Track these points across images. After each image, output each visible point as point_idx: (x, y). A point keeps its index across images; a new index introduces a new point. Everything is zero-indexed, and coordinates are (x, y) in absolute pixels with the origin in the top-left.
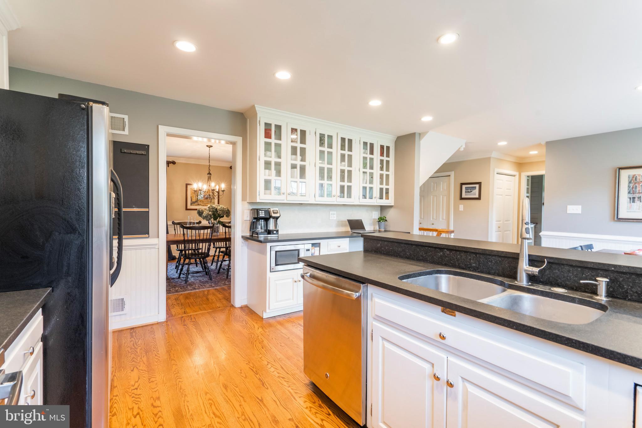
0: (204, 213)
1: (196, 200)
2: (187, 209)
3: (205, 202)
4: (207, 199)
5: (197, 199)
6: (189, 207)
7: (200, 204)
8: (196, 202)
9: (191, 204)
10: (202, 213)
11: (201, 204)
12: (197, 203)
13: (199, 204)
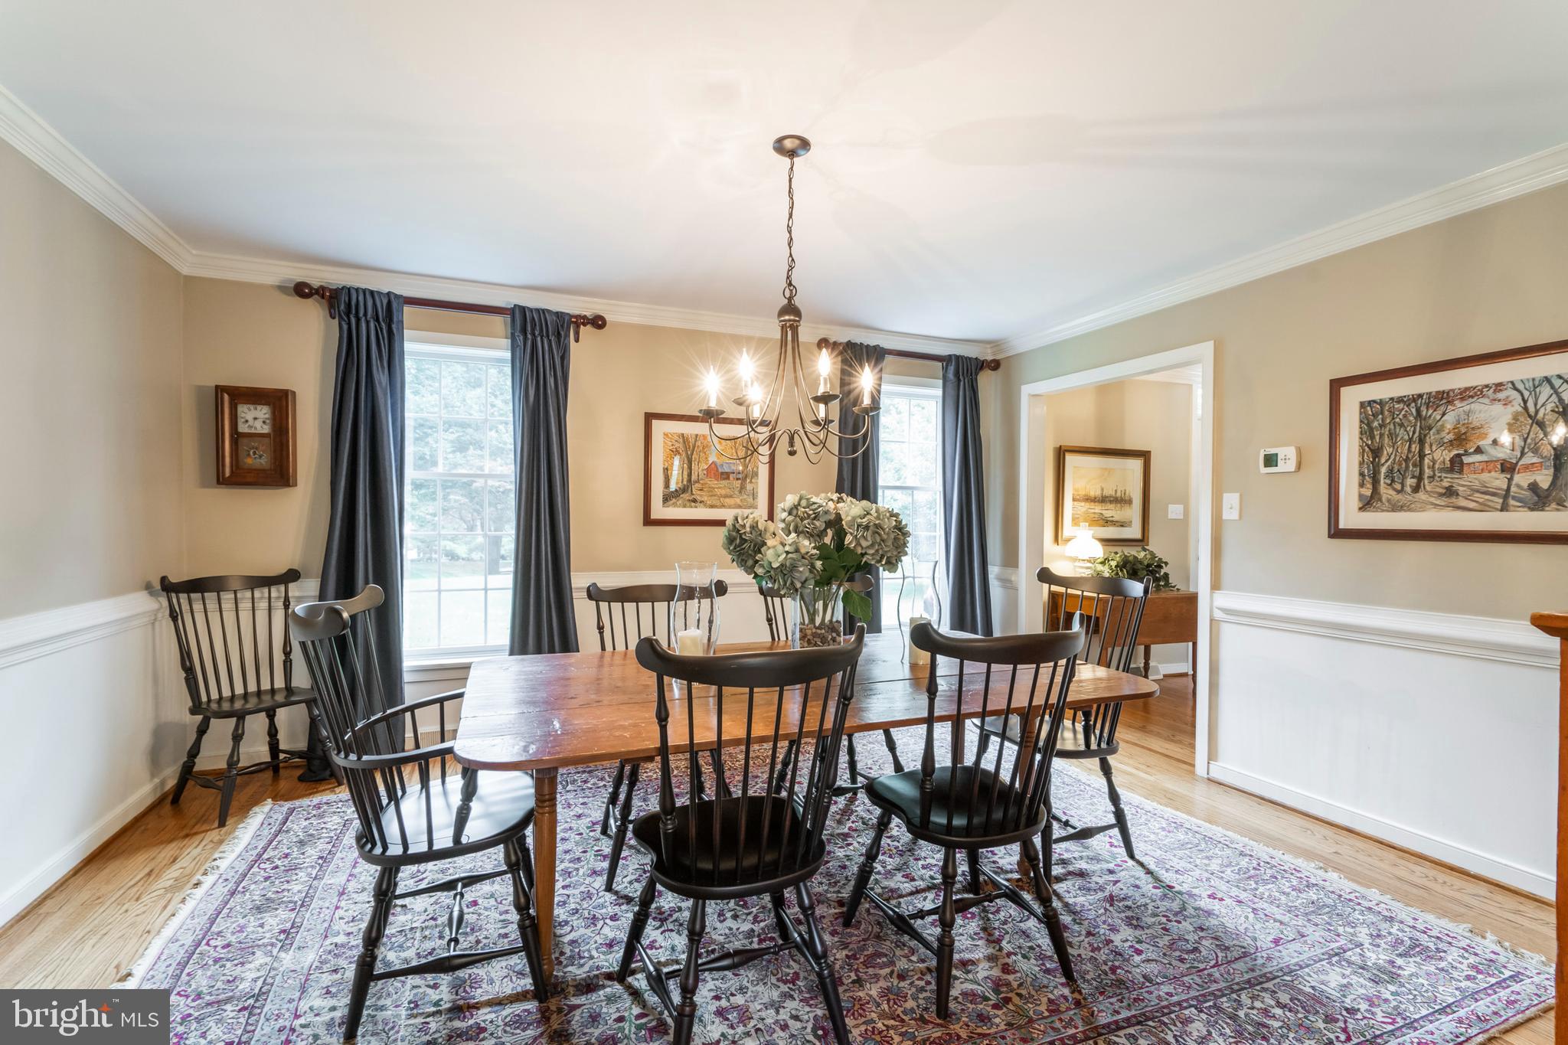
0: (770, 542)
1: (685, 483)
2: (648, 521)
3: (718, 492)
4: (728, 478)
5: (689, 480)
6: (659, 511)
7: (699, 498)
8: (684, 490)
9: (667, 499)
10: (759, 546)
11: (705, 499)
12: (686, 496)
13: (695, 501)
